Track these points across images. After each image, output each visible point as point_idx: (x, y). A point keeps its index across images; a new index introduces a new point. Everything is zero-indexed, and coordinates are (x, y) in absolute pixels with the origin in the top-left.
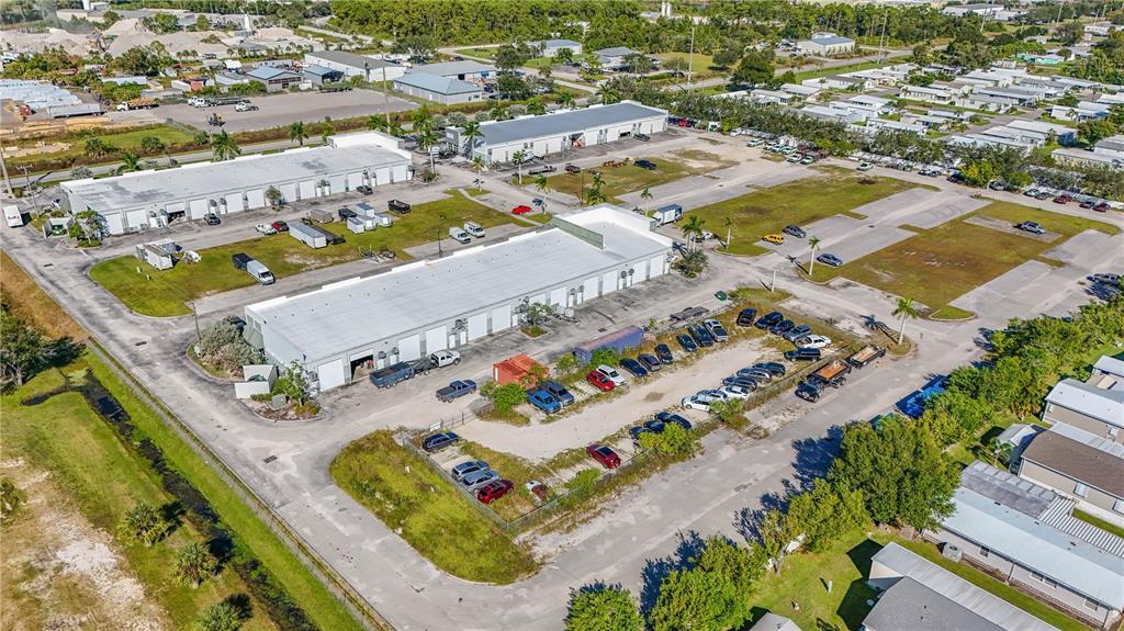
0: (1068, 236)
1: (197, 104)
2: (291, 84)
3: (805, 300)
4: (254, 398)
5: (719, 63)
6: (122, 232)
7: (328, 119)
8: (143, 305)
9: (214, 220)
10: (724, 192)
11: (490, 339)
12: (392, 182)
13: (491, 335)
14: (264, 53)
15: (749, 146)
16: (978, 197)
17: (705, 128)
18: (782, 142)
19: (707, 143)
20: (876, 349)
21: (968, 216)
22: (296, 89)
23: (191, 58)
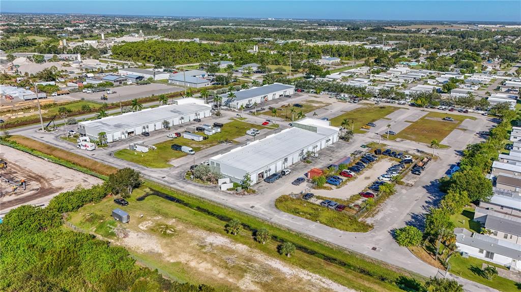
0: (461, 121)
1: (88, 92)
2: (123, 82)
3: (392, 146)
4: (228, 190)
5: (295, 68)
6: (112, 141)
7: (153, 95)
8: (150, 165)
9: (146, 134)
10: (334, 114)
11: (294, 166)
12: (205, 117)
13: (293, 164)
14: (97, 70)
15: (330, 97)
16: (423, 111)
17: (309, 92)
18: (342, 96)
19: (314, 98)
20: (428, 158)
21: (425, 117)
22: (126, 84)
23: (64, 73)
